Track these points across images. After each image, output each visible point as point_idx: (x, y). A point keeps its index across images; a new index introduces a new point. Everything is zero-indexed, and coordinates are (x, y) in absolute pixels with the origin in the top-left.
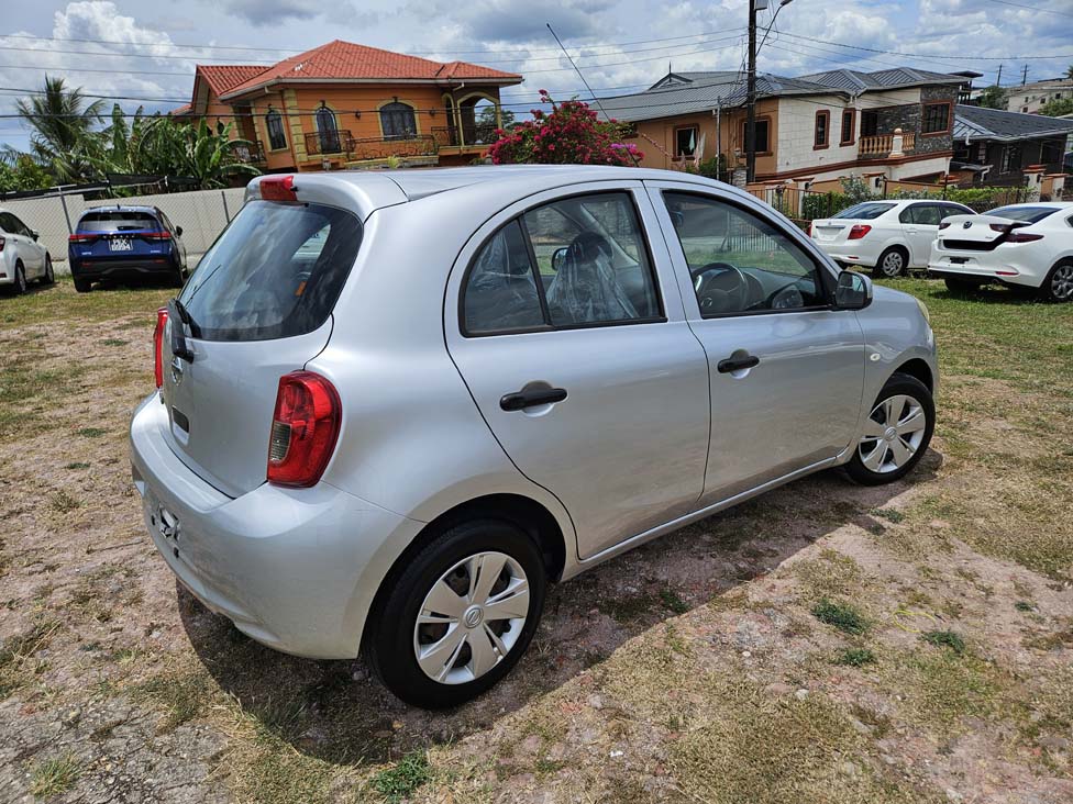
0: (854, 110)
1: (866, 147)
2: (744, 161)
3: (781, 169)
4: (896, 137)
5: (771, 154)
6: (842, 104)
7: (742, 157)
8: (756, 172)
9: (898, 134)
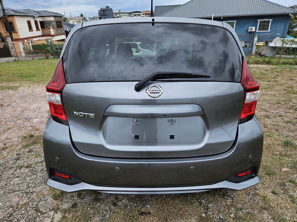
0: (37, 21)
1: (43, 31)
2: (8, 34)
3: (21, 37)
4: (51, 29)
5: (17, 33)
6: (33, 19)
7: (7, 33)
8: (14, 38)
9: (51, 28)
